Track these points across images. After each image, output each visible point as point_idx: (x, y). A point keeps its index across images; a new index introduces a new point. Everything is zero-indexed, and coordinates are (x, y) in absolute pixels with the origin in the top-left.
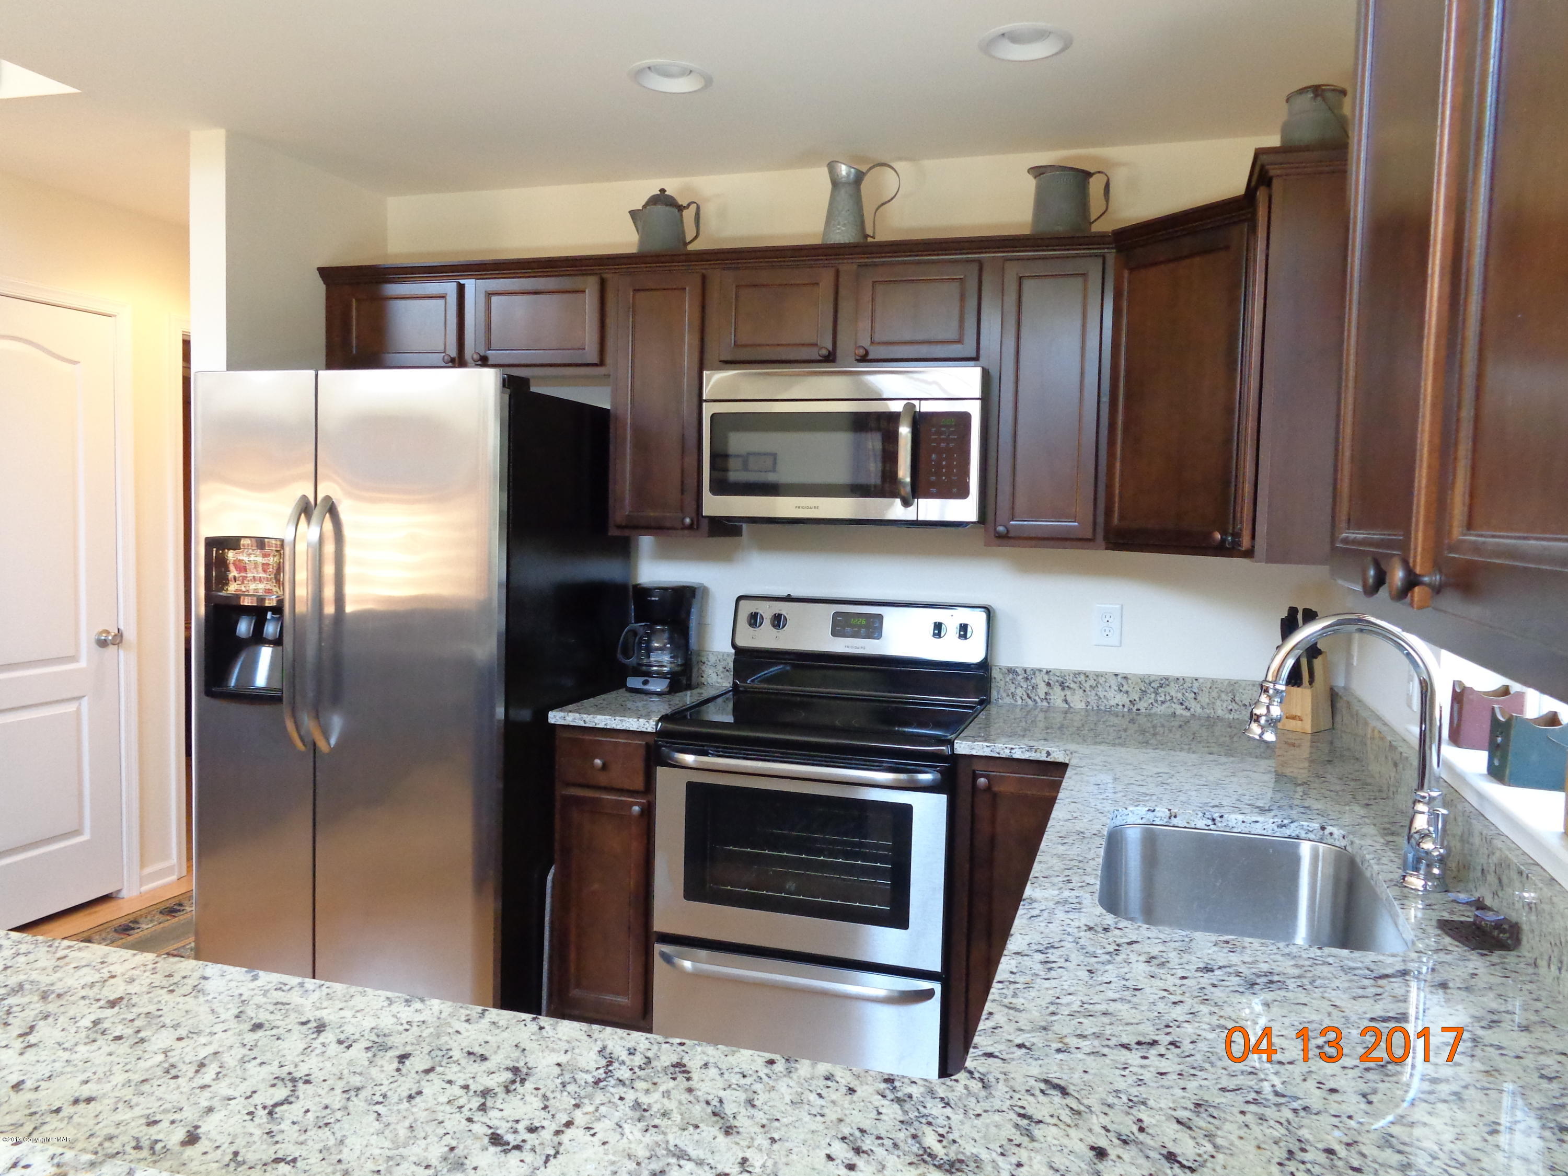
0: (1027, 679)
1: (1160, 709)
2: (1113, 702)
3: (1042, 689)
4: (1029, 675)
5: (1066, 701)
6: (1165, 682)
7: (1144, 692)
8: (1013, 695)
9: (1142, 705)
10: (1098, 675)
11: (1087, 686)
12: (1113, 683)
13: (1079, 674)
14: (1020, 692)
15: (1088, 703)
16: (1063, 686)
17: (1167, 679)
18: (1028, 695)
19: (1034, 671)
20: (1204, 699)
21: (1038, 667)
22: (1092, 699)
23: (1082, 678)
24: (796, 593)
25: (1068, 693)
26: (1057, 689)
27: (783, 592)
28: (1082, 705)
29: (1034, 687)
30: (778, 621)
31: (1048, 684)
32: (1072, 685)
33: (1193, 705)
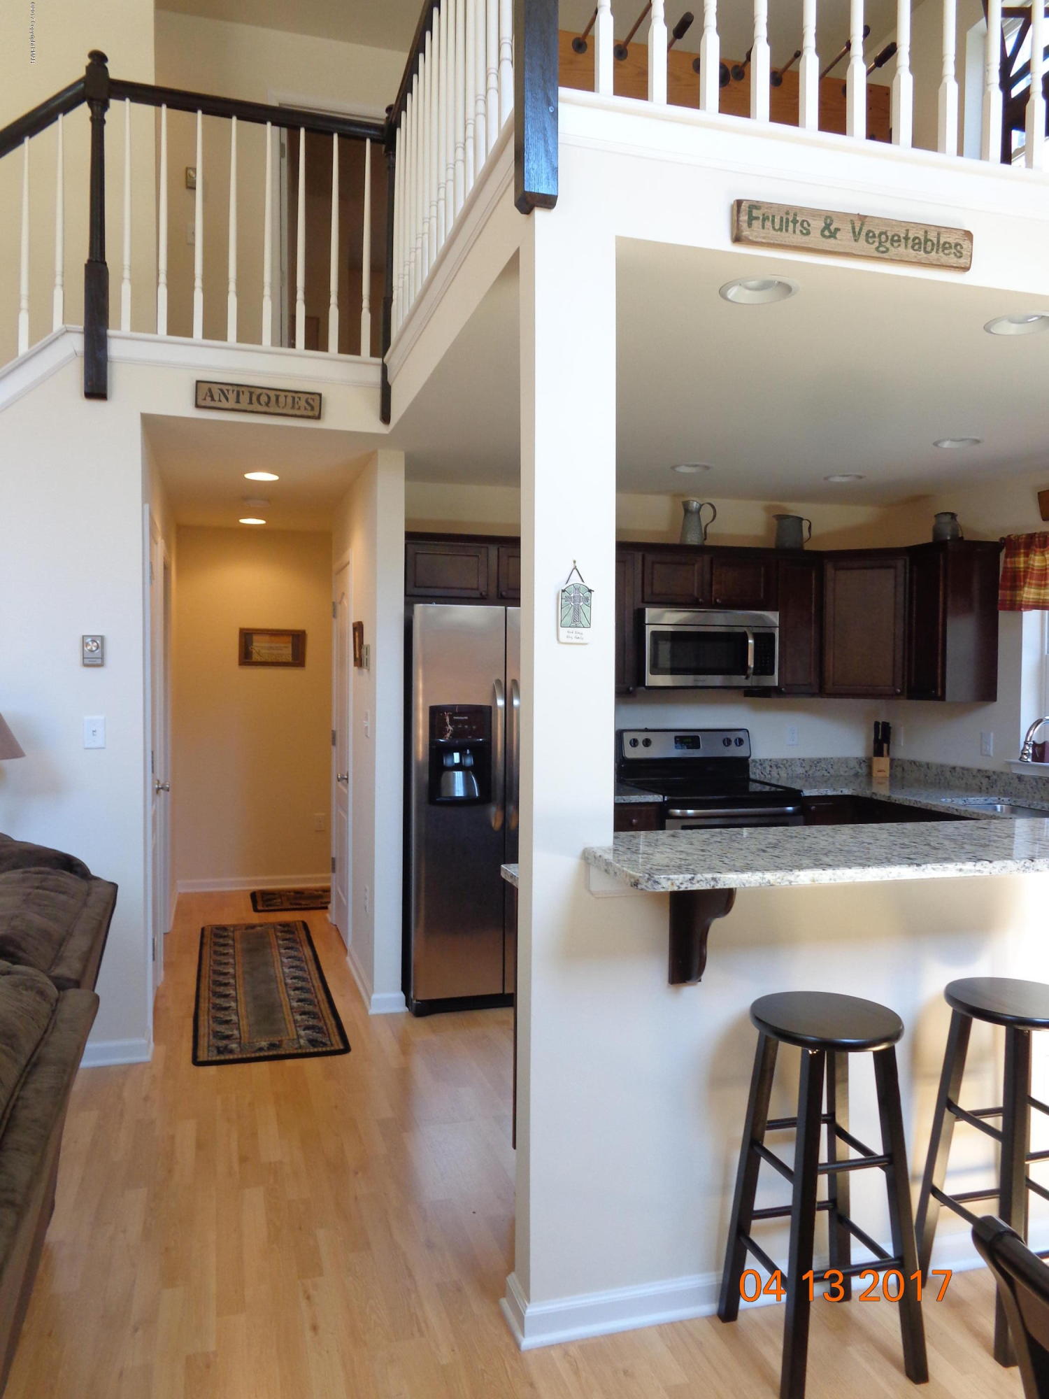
0: (761, 765)
1: (818, 774)
2: (798, 773)
3: (768, 768)
4: (762, 762)
5: (778, 774)
6: (819, 761)
7: (811, 766)
8: (755, 773)
9: (810, 772)
10: (792, 760)
11: (787, 765)
12: (798, 763)
13: (784, 759)
14: (758, 771)
15: (788, 774)
16: (777, 767)
17: (820, 759)
18: (762, 773)
19: (765, 760)
20: (835, 767)
21: (766, 758)
22: (790, 772)
23: (785, 762)
24: (649, 727)
25: (779, 769)
26: (775, 768)
27: (643, 727)
28: (785, 775)
29: (765, 768)
30: (647, 743)
31: (771, 766)
32: (782, 766)
33: (832, 771)
